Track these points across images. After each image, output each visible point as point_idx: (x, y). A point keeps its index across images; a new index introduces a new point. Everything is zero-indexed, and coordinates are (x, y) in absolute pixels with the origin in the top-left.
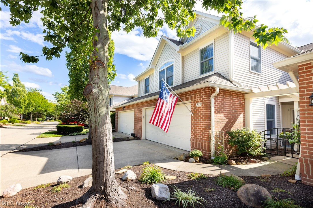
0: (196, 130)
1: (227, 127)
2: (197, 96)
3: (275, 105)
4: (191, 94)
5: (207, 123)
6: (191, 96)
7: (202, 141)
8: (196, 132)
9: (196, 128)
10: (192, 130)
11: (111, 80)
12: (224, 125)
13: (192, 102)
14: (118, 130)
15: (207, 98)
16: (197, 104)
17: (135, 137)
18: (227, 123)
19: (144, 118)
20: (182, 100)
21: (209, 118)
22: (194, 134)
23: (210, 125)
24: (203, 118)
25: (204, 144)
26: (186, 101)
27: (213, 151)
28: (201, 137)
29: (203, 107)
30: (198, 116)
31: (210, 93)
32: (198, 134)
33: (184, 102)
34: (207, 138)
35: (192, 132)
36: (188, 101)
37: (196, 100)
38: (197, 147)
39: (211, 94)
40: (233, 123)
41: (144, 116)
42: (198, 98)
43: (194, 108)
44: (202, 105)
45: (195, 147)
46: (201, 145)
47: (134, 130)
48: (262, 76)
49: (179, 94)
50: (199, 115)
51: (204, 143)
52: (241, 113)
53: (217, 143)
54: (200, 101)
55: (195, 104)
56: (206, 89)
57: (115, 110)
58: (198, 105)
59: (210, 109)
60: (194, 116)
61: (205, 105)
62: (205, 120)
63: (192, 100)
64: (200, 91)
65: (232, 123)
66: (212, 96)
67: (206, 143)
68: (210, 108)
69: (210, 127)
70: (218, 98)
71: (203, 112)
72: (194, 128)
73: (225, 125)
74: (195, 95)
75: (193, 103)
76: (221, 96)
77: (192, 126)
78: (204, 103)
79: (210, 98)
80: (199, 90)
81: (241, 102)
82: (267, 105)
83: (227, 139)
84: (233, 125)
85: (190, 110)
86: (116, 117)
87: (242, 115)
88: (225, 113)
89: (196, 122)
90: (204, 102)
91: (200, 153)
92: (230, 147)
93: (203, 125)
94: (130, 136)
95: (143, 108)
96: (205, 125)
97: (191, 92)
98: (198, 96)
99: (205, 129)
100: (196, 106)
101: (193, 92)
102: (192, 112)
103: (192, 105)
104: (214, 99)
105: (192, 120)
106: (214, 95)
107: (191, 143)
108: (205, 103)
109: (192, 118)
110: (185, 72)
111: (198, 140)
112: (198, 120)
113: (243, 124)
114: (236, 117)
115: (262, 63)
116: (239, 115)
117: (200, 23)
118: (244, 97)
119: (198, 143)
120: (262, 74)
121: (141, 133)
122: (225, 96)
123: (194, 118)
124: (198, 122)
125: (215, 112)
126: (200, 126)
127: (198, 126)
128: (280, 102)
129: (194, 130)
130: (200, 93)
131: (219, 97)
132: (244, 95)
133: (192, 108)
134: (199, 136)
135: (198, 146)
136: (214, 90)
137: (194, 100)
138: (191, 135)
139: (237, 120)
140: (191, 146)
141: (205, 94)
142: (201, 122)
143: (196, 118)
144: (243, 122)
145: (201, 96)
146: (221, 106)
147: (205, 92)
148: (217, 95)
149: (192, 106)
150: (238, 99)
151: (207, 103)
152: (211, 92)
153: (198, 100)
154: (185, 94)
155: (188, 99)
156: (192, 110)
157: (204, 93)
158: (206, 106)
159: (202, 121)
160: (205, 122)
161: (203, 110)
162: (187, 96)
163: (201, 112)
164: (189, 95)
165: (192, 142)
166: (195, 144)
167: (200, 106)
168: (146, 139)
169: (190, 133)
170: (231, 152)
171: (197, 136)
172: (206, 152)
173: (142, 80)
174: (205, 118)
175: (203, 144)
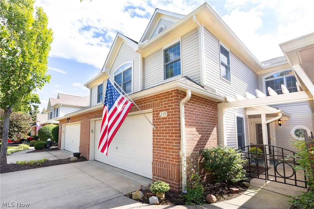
0: (160, 150)
1: (200, 145)
2: (161, 102)
3: (243, 118)
4: (153, 100)
5: (175, 140)
6: (152, 103)
7: (169, 166)
8: (160, 153)
9: (160, 148)
10: (153, 150)
11: (46, 81)
12: (196, 143)
13: (153, 112)
14: (62, 148)
15: (175, 105)
16: (160, 114)
17: (80, 157)
18: (200, 139)
19: (92, 132)
20: (140, 108)
21: (179, 133)
22: (156, 155)
23: (180, 143)
24: (169, 133)
25: (172, 171)
26: (146, 110)
27: (184, 182)
28: (166, 160)
29: (169, 118)
30: (163, 130)
31: (179, 98)
32: (163, 156)
33: (142, 111)
34: (176, 162)
35: (153, 152)
36: (149, 110)
37: (159, 108)
38: (161, 174)
39: (181, 100)
40: (207, 139)
41: (92, 131)
42: (163, 105)
43: (157, 119)
44: (168, 115)
45: (159, 174)
46: (167, 172)
47: (80, 148)
48: (231, 84)
49: (136, 100)
50: (165, 129)
51: (172, 168)
52: (214, 127)
53: (191, 170)
54: (166, 110)
55: (159, 114)
56: (173, 93)
57: (58, 122)
58: (163, 115)
59: (180, 121)
60: (157, 130)
61: (172, 115)
62: (173, 136)
63: (154, 108)
64: (166, 95)
65: (205, 139)
66: (182, 102)
67: (174, 169)
68: (180, 118)
69: (179, 146)
70: (189, 106)
71: (169, 124)
72: (157, 147)
73: (198, 142)
74: (158, 101)
75: (155, 113)
76: (193, 103)
77: (153, 144)
78: (170, 112)
79: (179, 105)
80: (164, 94)
81: (214, 113)
82: (238, 117)
83: (201, 160)
84: (207, 142)
85: (152, 121)
86: (60, 130)
87: (215, 129)
88: (198, 126)
89: (160, 139)
90: (170, 110)
91: (166, 186)
92: (205, 171)
93: (169, 142)
94: (72, 156)
95: (91, 120)
96: (172, 143)
97: (153, 97)
98: (163, 103)
99: (173, 149)
100: (159, 117)
101: (156, 97)
102: (154, 125)
103: (153, 114)
104: (185, 107)
105: (154, 136)
106: (184, 100)
107: (153, 168)
108: (172, 112)
109: (153, 133)
110: (145, 76)
111: (163, 164)
112: (163, 136)
113: (216, 140)
114: (210, 131)
115: (231, 71)
116: (213, 129)
117: (163, 24)
118: (217, 107)
119: (163, 169)
120: (232, 82)
121: (88, 152)
122: (198, 104)
123: (157, 133)
124: (163, 139)
125: (186, 125)
126: (166, 145)
127: (163, 145)
128: (247, 114)
129: (156, 150)
130: (165, 98)
131: (191, 105)
132: (217, 105)
133: (153, 120)
134: (164, 159)
135: (163, 173)
136: (183, 95)
137: (156, 108)
138: (153, 158)
139: (211, 136)
140: (153, 172)
141: (172, 100)
142: (166, 139)
143: (160, 133)
144: (217, 138)
145: (167, 102)
146: (193, 117)
147: (171, 97)
148: (188, 102)
149: (153, 117)
150: (211, 109)
151: (175, 111)
152: (181, 97)
153: (161, 108)
154: (145, 100)
155: (148, 107)
156: (153, 122)
157: (170, 99)
158: (174, 116)
159: (168, 138)
160: (172, 139)
161: (169, 121)
162: (147, 103)
163: (166, 124)
164: (149, 102)
165: (155, 167)
166: (159, 170)
167: (166, 116)
168: (95, 159)
169: (152, 153)
170: (205, 178)
171: (161, 159)
172: (174, 182)
173: (94, 86)
174: (172, 133)
175: (170, 170)
